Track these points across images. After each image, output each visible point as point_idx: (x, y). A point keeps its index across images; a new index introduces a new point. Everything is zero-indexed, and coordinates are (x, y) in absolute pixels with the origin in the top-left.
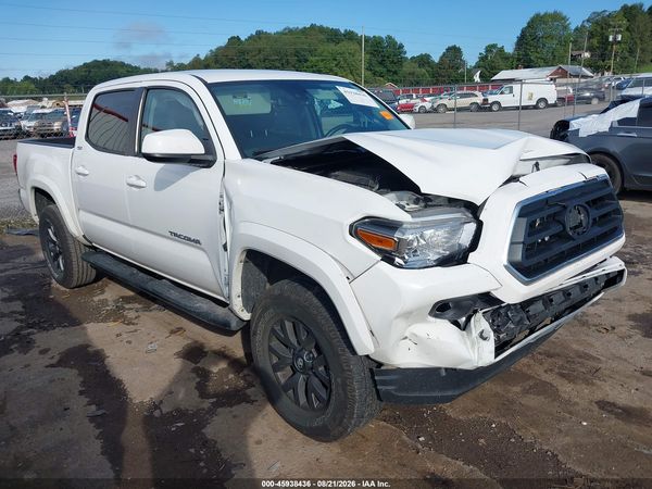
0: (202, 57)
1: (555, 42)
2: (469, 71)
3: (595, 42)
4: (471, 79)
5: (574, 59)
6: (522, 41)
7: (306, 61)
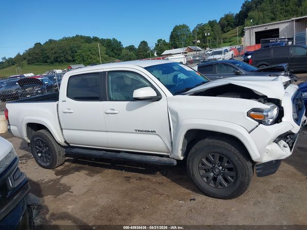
0: (21, 54)
1: (185, 37)
2: (152, 51)
3: (200, 36)
4: (153, 55)
5: (194, 43)
6: (172, 37)
7: (76, 52)
